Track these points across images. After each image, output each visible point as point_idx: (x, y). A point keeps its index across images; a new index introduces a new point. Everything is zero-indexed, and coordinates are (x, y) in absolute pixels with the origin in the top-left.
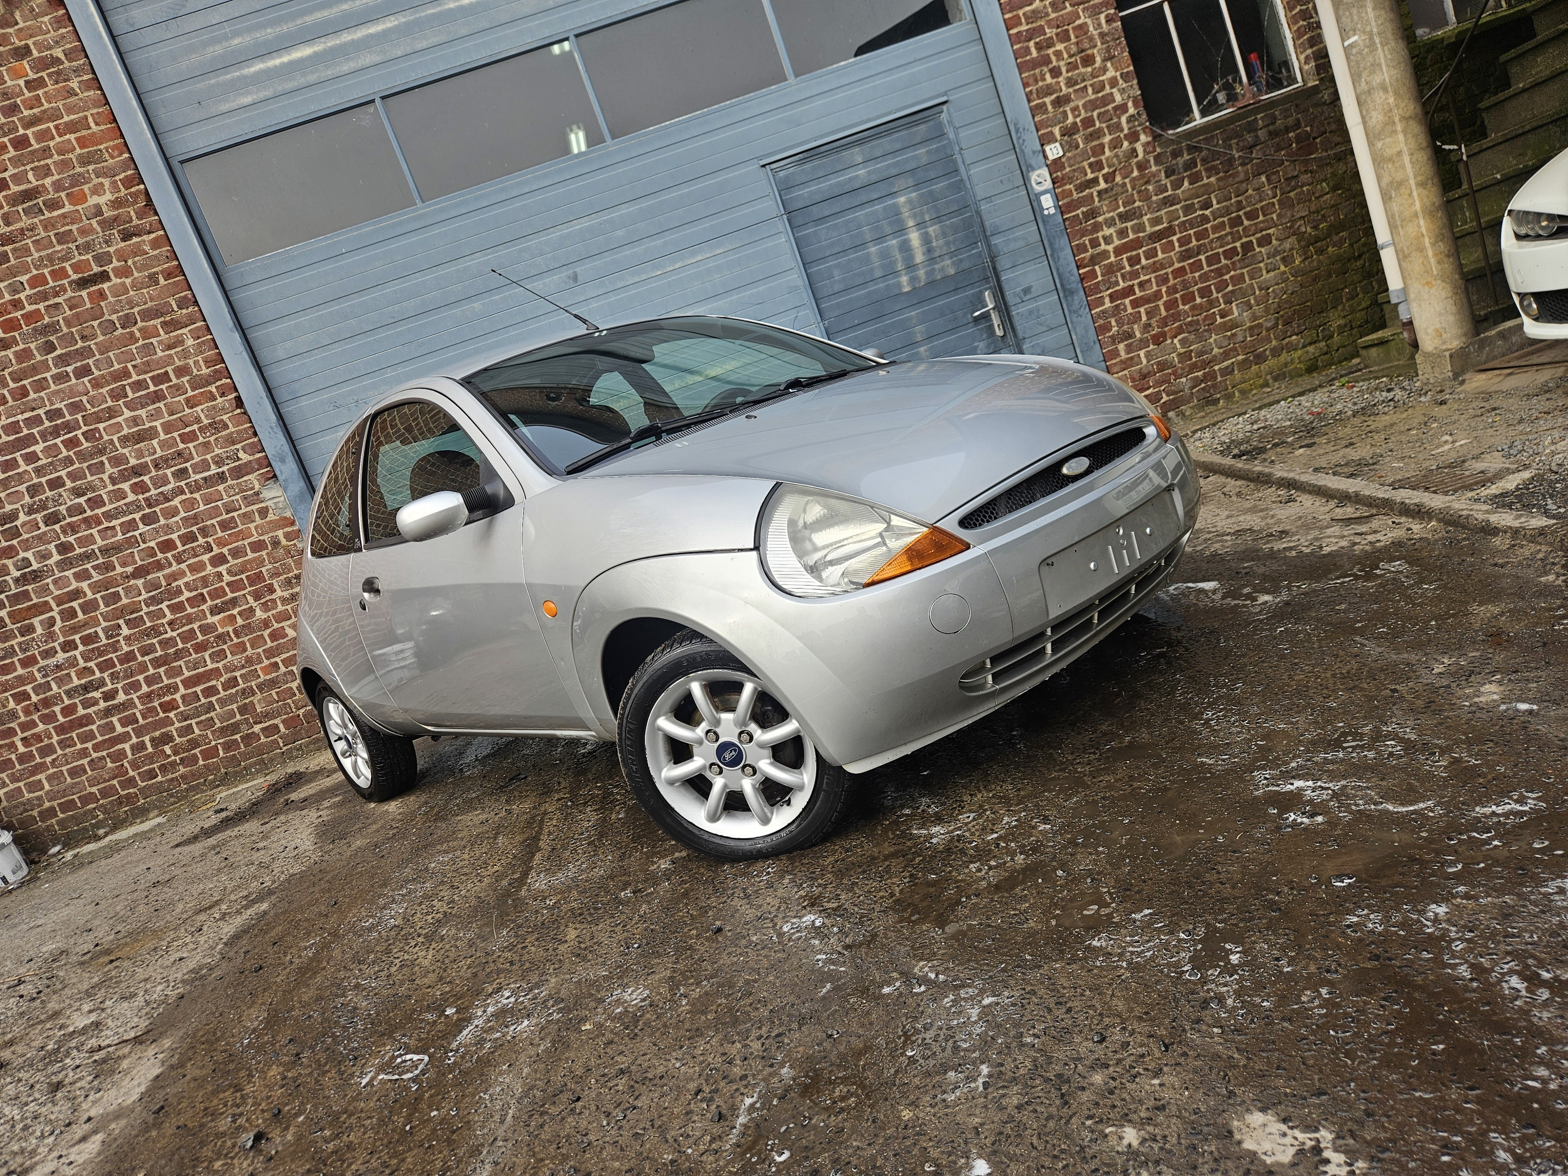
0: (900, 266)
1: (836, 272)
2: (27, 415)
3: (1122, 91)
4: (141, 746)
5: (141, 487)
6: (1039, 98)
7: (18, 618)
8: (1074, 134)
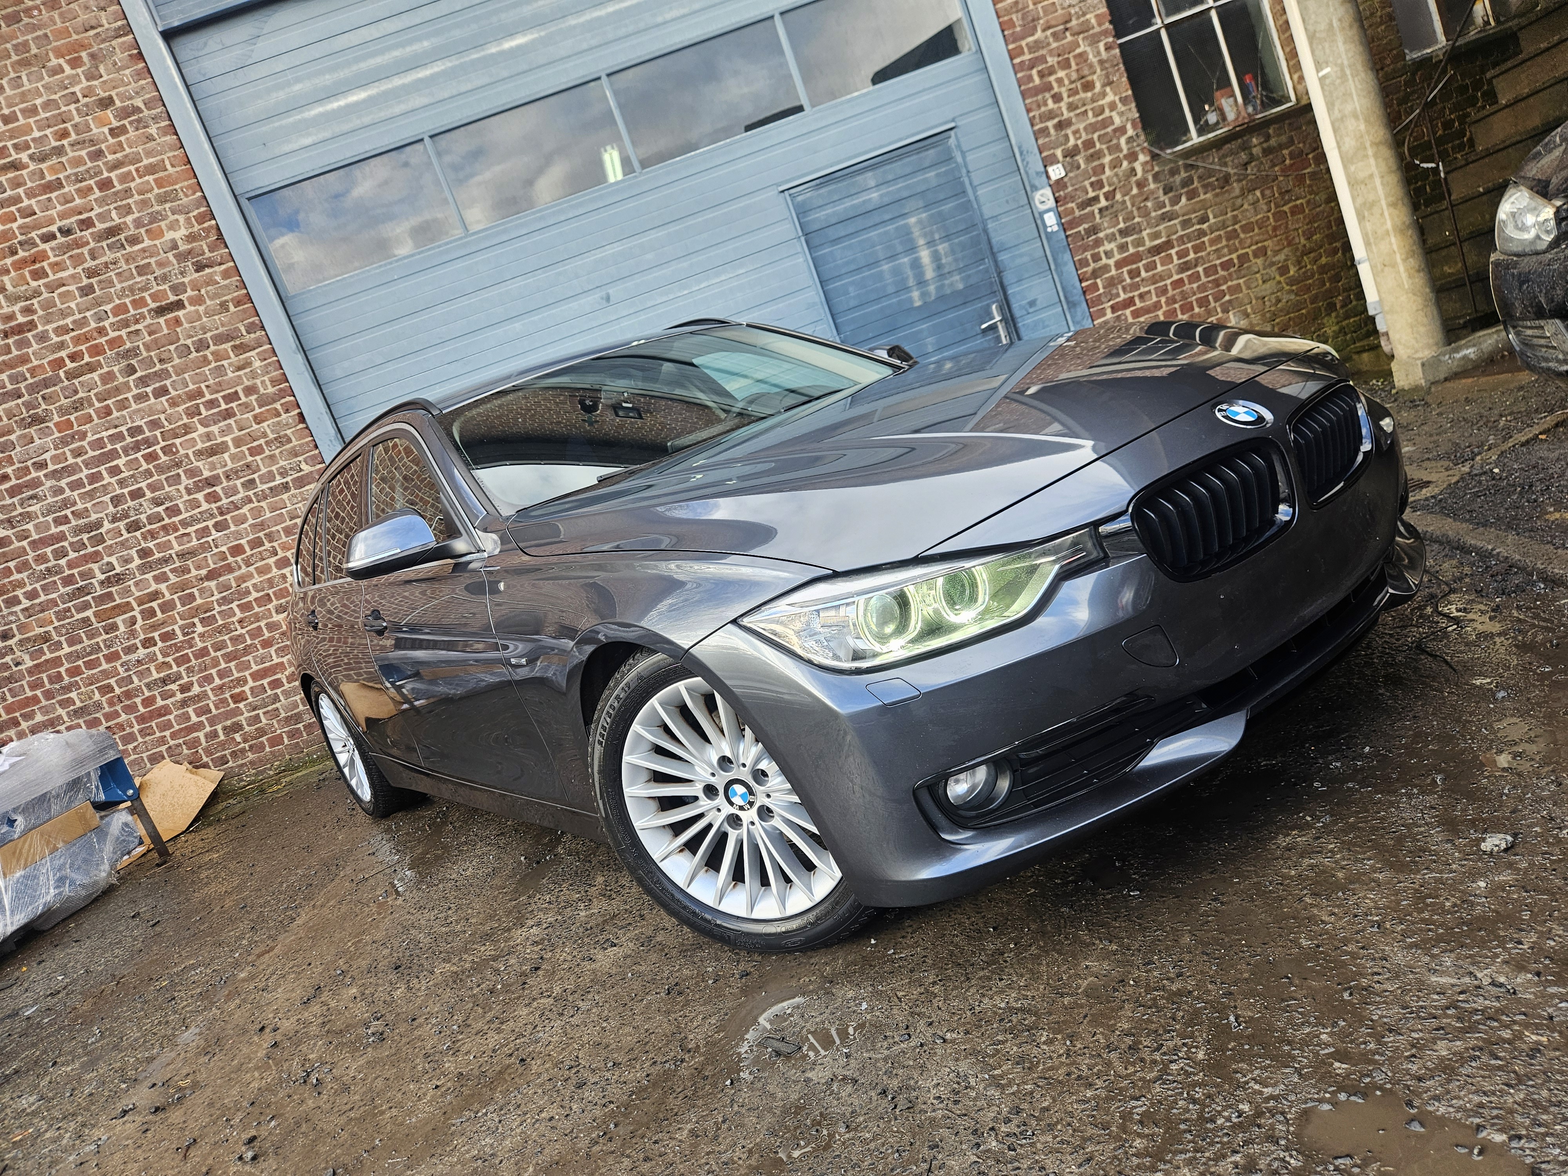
0: (911, 282)
1: (851, 289)
2: (111, 432)
3: (1121, 114)
4: (215, 734)
5: (214, 497)
6: (1041, 122)
7: (103, 617)
8: (1075, 155)
